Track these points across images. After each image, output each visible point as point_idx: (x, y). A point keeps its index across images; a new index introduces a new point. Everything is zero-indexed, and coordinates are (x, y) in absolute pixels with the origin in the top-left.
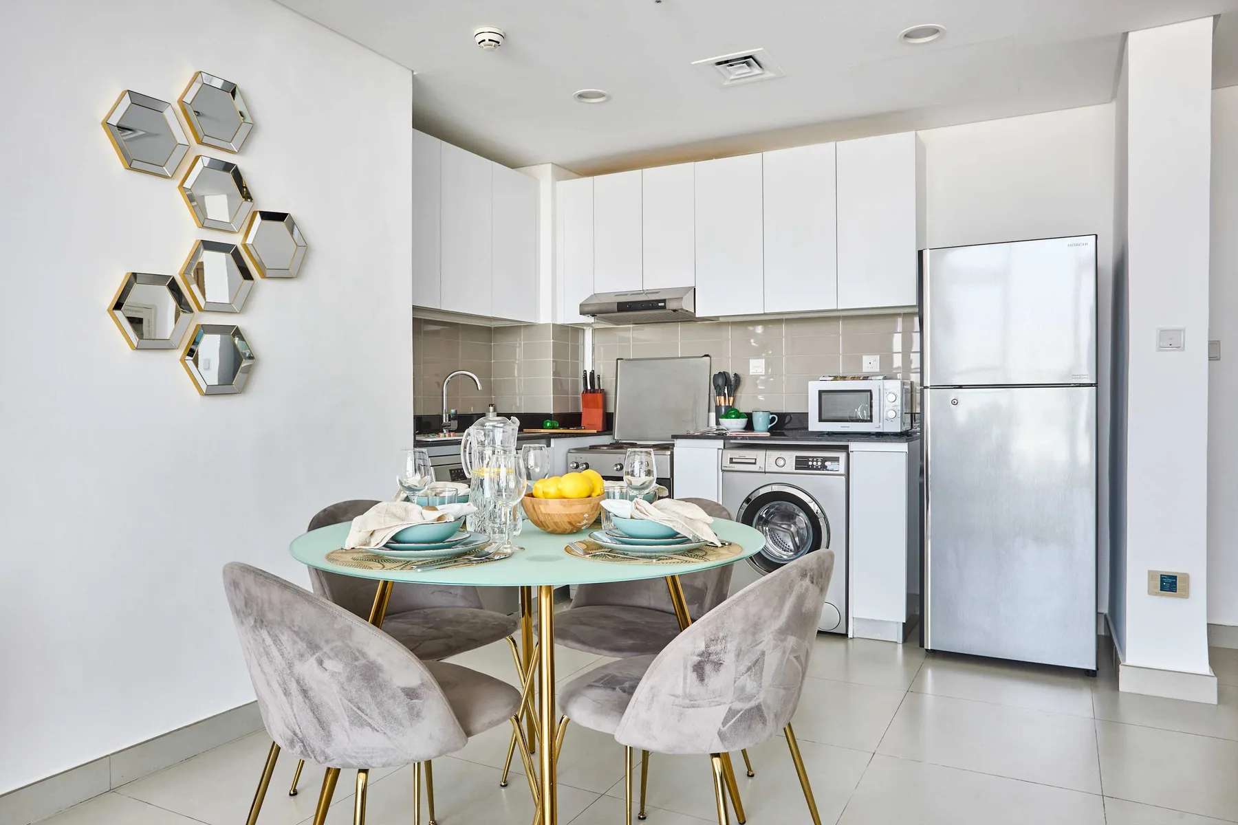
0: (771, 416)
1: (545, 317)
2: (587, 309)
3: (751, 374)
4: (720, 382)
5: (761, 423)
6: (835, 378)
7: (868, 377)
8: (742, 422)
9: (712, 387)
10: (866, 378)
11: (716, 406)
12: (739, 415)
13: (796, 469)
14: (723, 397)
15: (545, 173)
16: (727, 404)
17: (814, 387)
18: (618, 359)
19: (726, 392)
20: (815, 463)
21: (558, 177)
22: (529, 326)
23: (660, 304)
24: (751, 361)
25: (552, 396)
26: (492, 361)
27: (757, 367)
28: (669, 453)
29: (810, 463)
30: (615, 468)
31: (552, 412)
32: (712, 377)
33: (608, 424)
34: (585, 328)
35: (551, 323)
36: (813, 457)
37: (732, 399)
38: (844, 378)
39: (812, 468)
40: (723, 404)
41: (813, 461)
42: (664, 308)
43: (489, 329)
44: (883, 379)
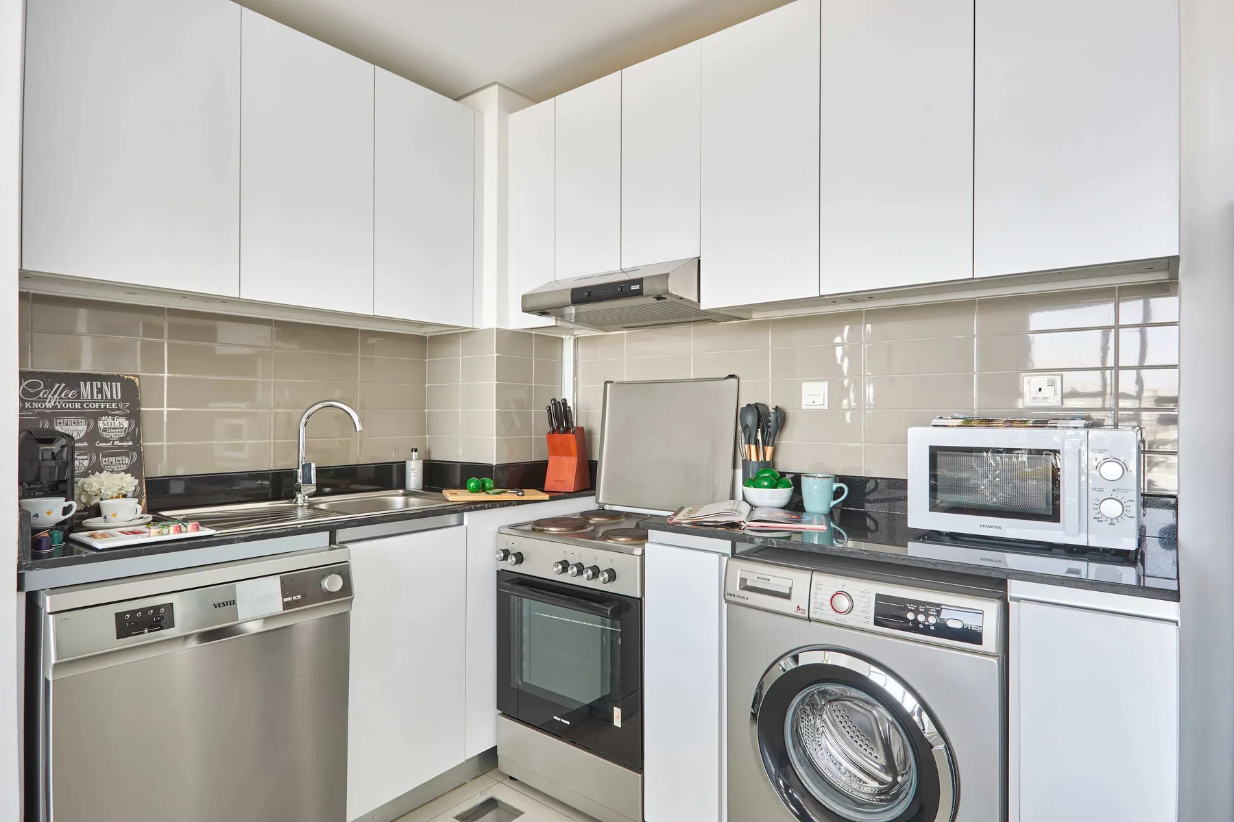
0: (836, 486)
1: (488, 320)
2: (532, 303)
3: (804, 407)
4: (750, 419)
5: (817, 497)
6: (968, 423)
7: (1046, 422)
8: (782, 495)
9: (740, 428)
10: (1041, 423)
11: (744, 461)
12: (777, 480)
13: (877, 623)
14: (753, 447)
15: (490, 99)
16: (761, 458)
17: (920, 440)
18: (606, 382)
19: (759, 437)
20: (921, 618)
21: (509, 108)
22: (468, 332)
23: (634, 287)
24: (805, 385)
25: (495, 438)
26: (427, 385)
27: (814, 395)
28: (638, 551)
29: (910, 616)
30: (555, 569)
31: (494, 463)
32: (739, 411)
33: (587, 480)
34: (563, 337)
35: (495, 326)
36: (918, 603)
37: (769, 450)
38: (987, 422)
39: (915, 627)
40: (754, 459)
41: (916, 612)
42: (639, 293)
43: (422, 339)
44: (1086, 427)
